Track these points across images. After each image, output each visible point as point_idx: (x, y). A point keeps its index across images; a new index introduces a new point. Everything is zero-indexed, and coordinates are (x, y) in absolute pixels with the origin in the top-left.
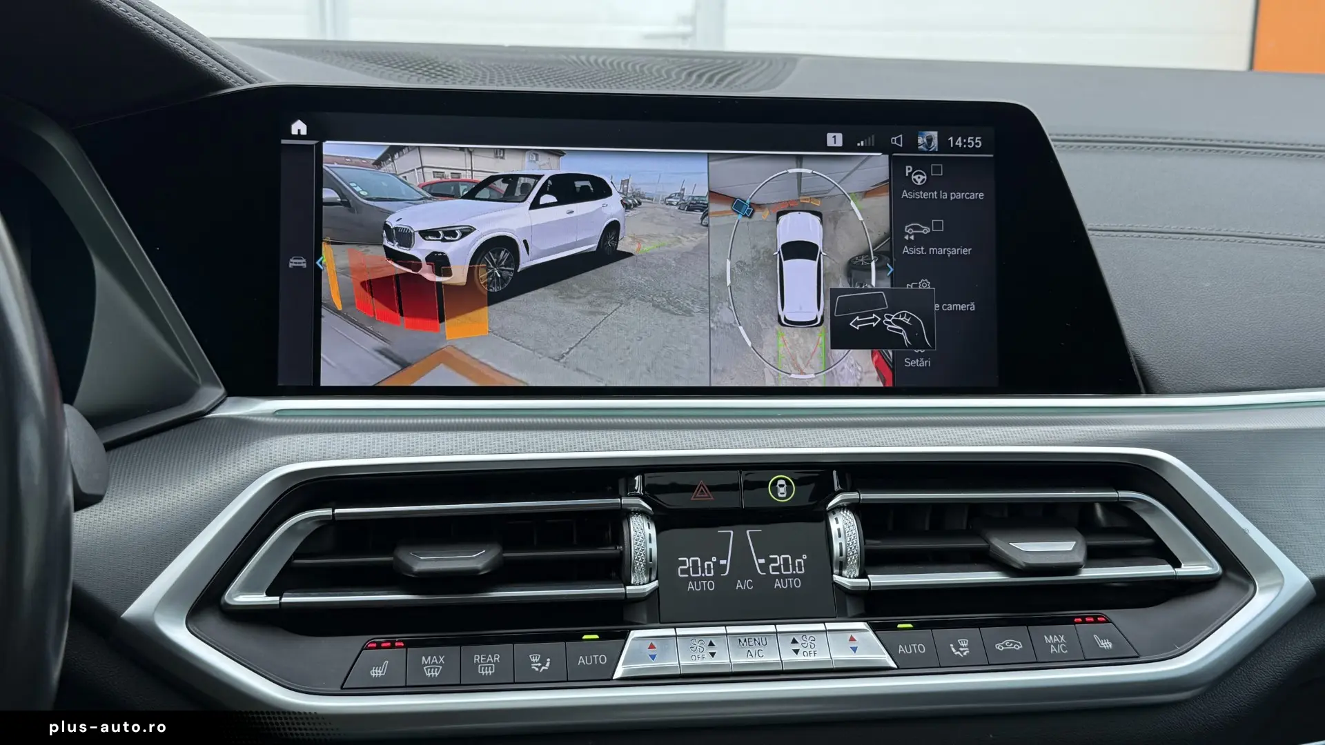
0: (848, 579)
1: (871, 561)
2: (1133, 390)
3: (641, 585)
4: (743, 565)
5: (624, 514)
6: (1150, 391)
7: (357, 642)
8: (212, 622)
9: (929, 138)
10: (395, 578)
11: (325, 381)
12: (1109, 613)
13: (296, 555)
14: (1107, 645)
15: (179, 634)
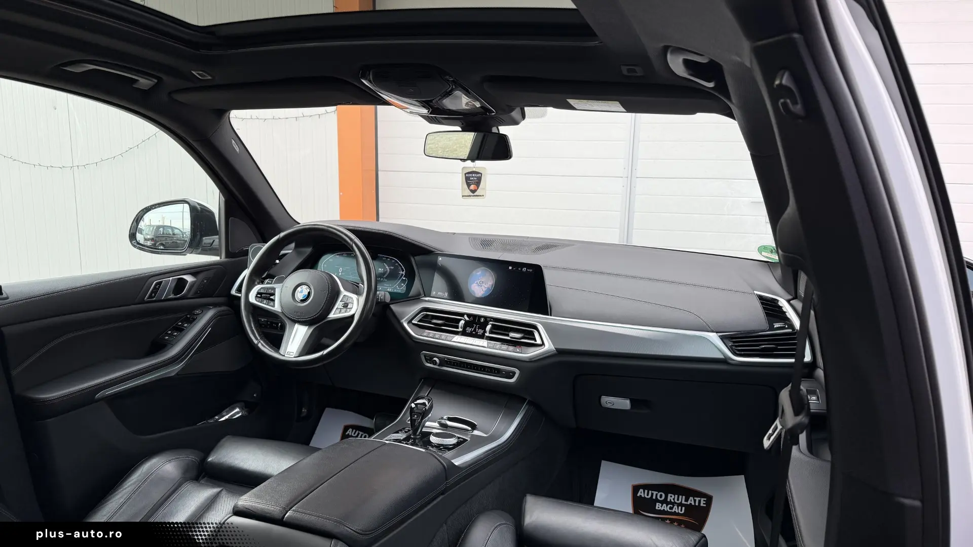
0: (487, 334)
1: (491, 332)
2: (548, 315)
3: (460, 330)
4: (475, 330)
5: (461, 320)
6: (551, 315)
7: (424, 330)
8: (411, 324)
9: (524, 269)
10: (431, 323)
11: (431, 295)
12: (522, 347)
13: (422, 318)
14: (518, 350)
15: (406, 325)
